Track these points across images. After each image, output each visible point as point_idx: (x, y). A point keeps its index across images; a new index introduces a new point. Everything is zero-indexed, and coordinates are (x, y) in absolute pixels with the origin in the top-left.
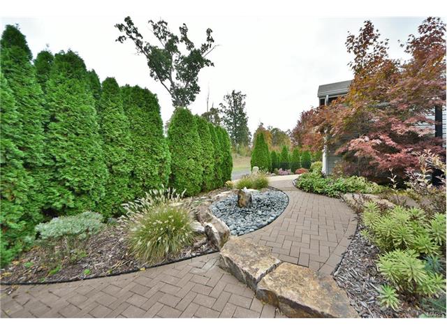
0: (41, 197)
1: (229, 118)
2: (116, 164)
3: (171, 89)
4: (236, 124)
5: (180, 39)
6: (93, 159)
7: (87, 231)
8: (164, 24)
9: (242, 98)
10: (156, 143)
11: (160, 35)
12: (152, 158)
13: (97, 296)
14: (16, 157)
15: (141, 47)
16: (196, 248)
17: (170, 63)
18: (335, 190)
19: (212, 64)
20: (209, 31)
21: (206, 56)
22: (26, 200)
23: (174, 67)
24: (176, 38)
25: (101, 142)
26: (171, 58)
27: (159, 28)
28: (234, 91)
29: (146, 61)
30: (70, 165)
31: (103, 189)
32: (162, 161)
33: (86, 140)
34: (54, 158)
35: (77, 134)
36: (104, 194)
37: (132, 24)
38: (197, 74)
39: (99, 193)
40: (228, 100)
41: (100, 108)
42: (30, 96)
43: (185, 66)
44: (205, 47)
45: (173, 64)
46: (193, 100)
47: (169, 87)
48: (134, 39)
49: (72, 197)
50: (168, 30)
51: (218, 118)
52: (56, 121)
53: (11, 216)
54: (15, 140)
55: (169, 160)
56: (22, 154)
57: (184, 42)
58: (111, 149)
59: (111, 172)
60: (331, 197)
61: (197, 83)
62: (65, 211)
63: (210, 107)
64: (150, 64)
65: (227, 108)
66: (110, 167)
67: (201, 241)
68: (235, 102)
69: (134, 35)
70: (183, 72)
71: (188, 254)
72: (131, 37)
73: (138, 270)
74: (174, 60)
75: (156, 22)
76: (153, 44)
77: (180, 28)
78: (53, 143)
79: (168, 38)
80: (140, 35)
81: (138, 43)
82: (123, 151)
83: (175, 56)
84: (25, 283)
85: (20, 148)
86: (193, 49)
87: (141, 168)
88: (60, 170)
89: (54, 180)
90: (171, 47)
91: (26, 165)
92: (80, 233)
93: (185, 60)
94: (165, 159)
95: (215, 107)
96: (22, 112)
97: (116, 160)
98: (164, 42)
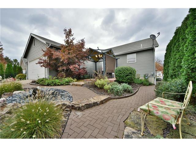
18: (66, 82)
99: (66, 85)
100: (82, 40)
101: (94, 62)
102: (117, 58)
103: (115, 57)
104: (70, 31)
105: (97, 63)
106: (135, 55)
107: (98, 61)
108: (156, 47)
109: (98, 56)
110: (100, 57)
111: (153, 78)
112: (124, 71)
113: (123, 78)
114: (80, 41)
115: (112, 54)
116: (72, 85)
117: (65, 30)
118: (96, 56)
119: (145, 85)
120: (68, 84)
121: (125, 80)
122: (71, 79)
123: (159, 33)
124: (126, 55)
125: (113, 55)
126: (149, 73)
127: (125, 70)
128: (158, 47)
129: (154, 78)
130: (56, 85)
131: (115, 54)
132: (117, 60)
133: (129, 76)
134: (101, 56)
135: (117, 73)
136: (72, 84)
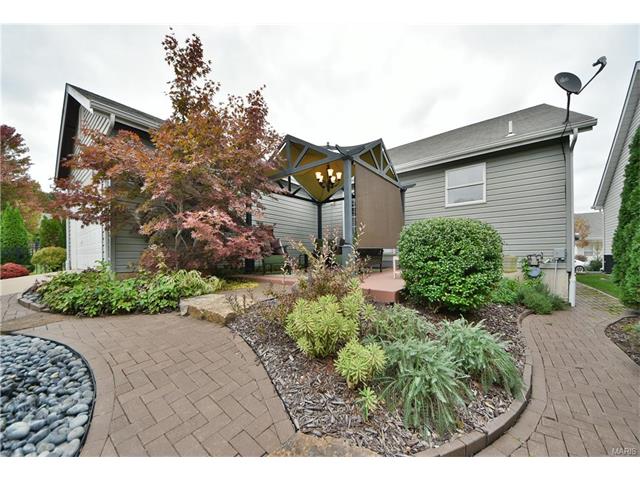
18: (161, 298)
60: (155, 313)
99: (162, 311)
100: (256, 99)
101: (313, 201)
102: (402, 183)
103: (396, 180)
104: (196, 51)
105: (326, 207)
106: (481, 169)
107: (328, 201)
108: (581, 130)
109: (325, 174)
110: (333, 179)
111: (563, 274)
112: (456, 246)
113: (447, 281)
114: (246, 100)
115: (386, 164)
116: (187, 315)
117: (171, 43)
118: (319, 176)
119: (535, 310)
120: (173, 303)
121: (460, 294)
122: (195, 276)
123: (604, 58)
124: (444, 171)
125: (386, 170)
126: (545, 253)
127: (457, 239)
128: (590, 128)
129: (570, 273)
130: (110, 313)
131: (398, 168)
132: (403, 191)
133: (482, 271)
134: (339, 175)
135: (413, 256)
136: (189, 308)
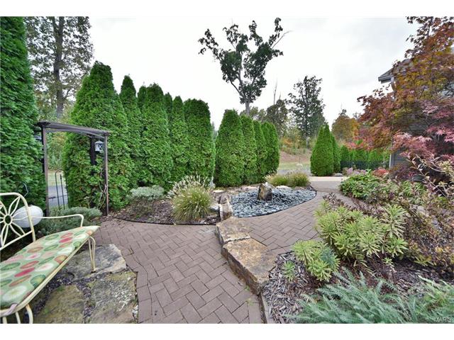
0: (138, 175)
1: (300, 108)
2: (178, 157)
3: (240, 87)
4: (306, 115)
5: (249, 37)
6: (164, 153)
7: (153, 196)
8: (235, 28)
9: (317, 83)
10: (205, 142)
11: (232, 39)
12: (201, 153)
13: (149, 231)
14: (127, 151)
15: (217, 55)
16: (208, 220)
17: (240, 63)
19: (281, 53)
20: (277, 21)
21: (274, 47)
22: (131, 175)
23: (243, 66)
24: (246, 37)
25: (170, 142)
26: (241, 58)
27: (231, 32)
28: (306, 77)
29: (220, 66)
30: (152, 156)
31: (169, 173)
32: (209, 155)
33: (161, 141)
34: (144, 152)
35: (156, 138)
36: (170, 177)
37: (211, 35)
38: (264, 67)
39: (168, 176)
40: (299, 88)
41: (171, 119)
42: (134, 116)
43: (253, 62)
44: (273, 38)
45: (243, 63)
46: (259, 95)
47: (238, 86)
48: (211, 48)
49: (152, 177)
50: (239, 33)
51: (286, 110)
52: (146, 130)
53: (123, 184)
54: (127, 142)
55: (214, 155)
56: (129, 150)
57: (253, 39)
58: (175, 146)
59: (175, 162)
61: (264, 76)
62: (148, 184)
63: (277, 99)
64: (222, 69)
65: (298, 98)
66: (174, 159)
67: (213, 216)
68: (307, 89)
69: (211, 45)
70: (250, 69)
71: (202, 222)
72: (210, 47)
73: (173, 224)
74: (243, 59)
75: (228, 28)
76: (226, 49)
77: (250, 26)
78: (144, 143)
79: (239, 39)
80: (216, 44)
81: (215, 51)
82: (183, 148)
83: (244, 55)
84: (125, 220)
85: (129, 147)
86: (261, 44)
87: (193, 160)
88: (147, 160)
89: (144, 165)
90: (242, 47)
91: (131, 156)
92: (149, 196)
93: (253, 56)
94: (210, 154)
95: (282, 99)
96: (130, 126)
97: (178, 154)
98: (235, 44)
